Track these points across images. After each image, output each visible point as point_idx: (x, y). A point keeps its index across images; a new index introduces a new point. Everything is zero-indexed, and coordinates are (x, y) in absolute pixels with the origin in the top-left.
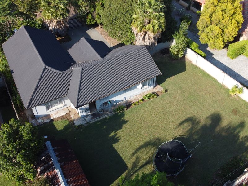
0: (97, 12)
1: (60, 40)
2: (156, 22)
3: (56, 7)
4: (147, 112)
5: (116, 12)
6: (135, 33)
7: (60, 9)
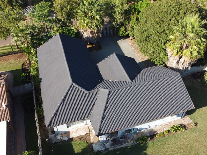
0: (130, 25)
1: (91, 47)
2: (196, 48)
3: (92, 18)
4: (173, 148)
5: (152, 29)
6: (169, 54)
7: (96, 20)
